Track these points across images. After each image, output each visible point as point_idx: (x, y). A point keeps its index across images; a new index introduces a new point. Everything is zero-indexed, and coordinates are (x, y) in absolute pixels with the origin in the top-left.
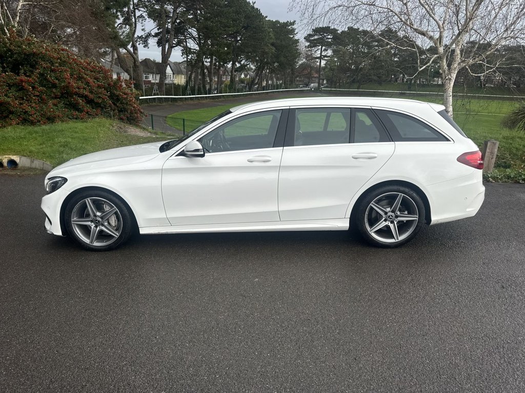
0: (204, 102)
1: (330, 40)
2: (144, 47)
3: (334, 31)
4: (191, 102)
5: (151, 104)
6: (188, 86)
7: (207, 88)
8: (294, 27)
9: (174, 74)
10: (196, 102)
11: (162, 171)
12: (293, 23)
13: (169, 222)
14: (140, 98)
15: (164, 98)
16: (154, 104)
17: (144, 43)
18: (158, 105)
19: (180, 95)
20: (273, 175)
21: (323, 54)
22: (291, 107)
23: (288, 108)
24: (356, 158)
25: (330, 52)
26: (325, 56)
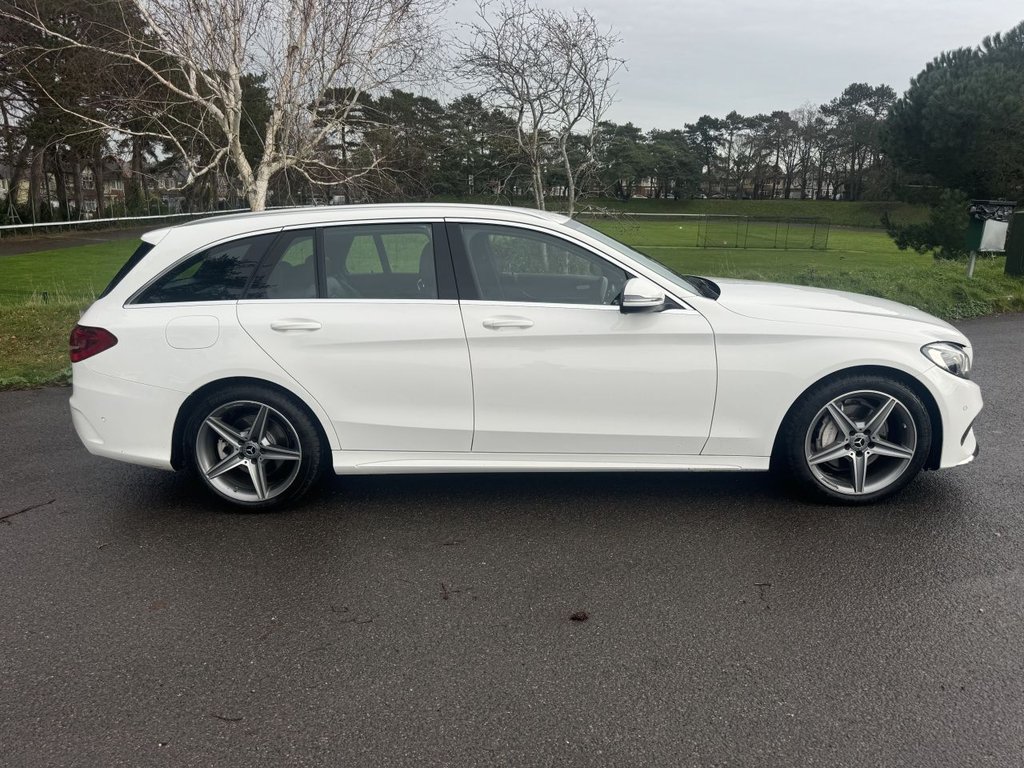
0: (58, 236)
1: (358, 114)
3: (364, 98)
8: (266, 85)
12: (263, 79)
21: (347, 139)
25: (358, 137)
26: (351, 144)
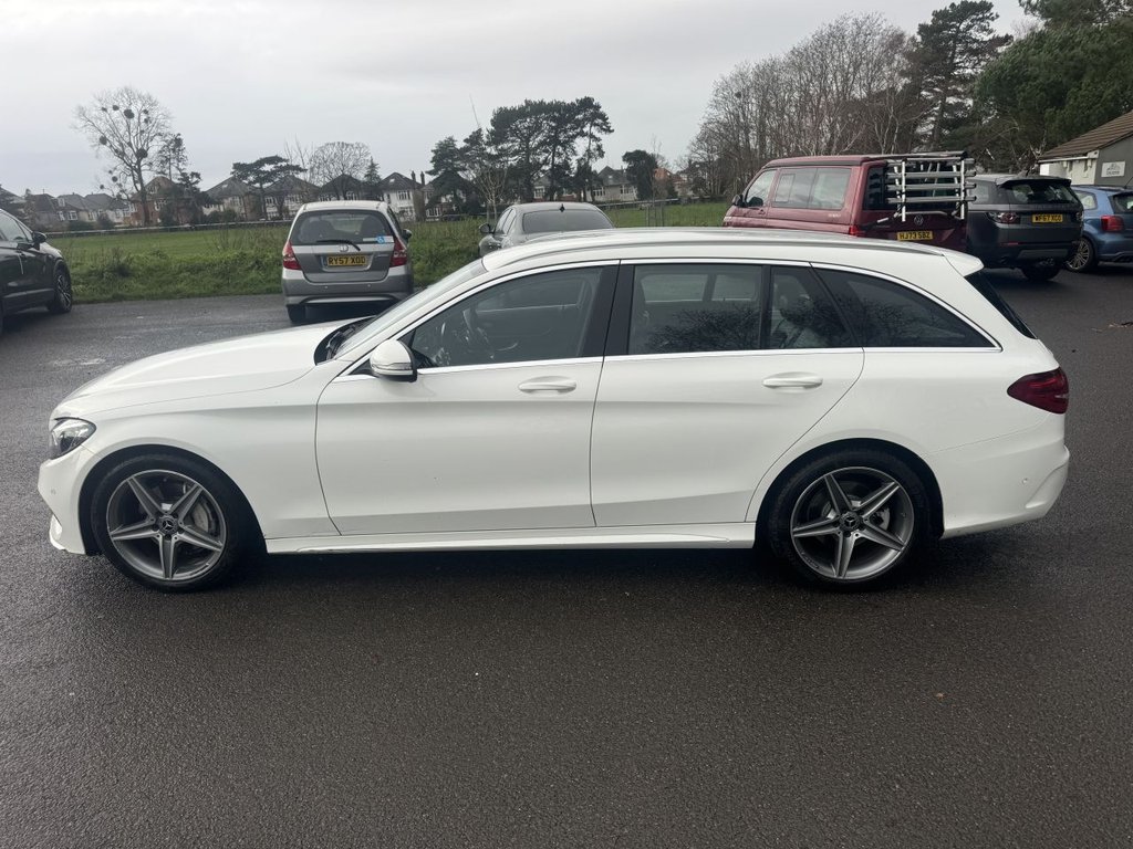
11: (317, 410)
13: (337, 527)
20: (577, 424)
22: (623, 262)
23: (617, 262)
24: (773, 386)
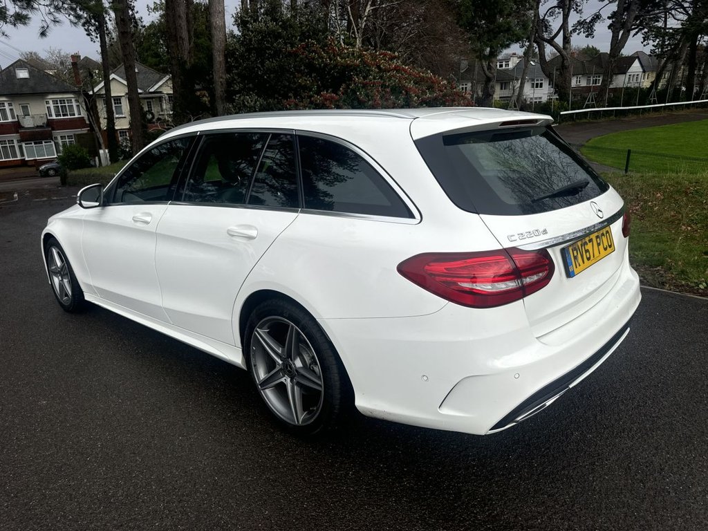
0: (681, 113)
2: (587, 36)
4: (656, 115)
5: (578, 121)
6: (654, 90)
7: (695, 91)
9: (644, 72)
10: (663, 114)
14: (562, 113)
15: (603, 111)
16: (584, 120)
17: (588, 31)
18: (590, 123)
19: (635, 105)
24: (233, 236)
